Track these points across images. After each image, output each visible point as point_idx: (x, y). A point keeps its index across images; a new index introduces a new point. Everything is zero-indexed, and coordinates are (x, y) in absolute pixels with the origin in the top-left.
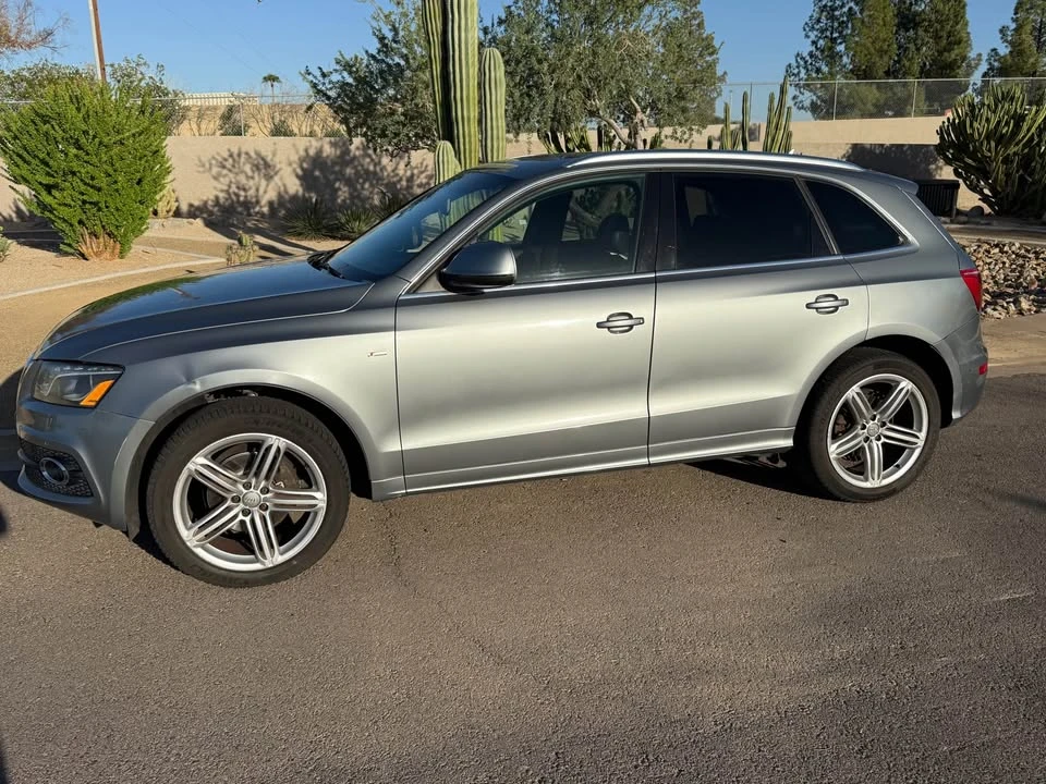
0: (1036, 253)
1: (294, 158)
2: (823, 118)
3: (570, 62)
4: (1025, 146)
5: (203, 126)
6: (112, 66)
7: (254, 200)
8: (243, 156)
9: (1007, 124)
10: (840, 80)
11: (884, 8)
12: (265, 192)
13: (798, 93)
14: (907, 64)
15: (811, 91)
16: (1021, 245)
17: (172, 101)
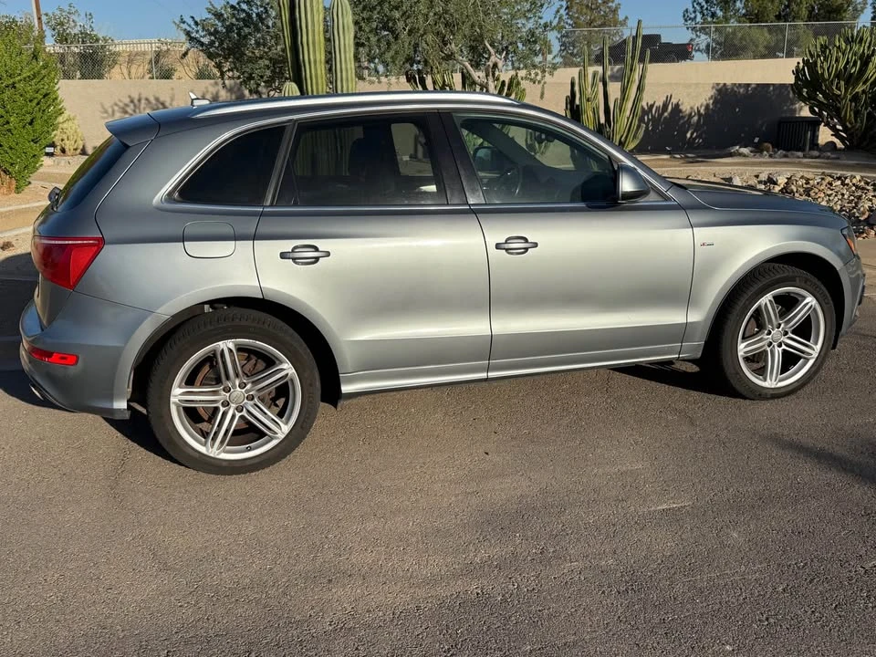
3: (422, 8)
4: (872, 85)
5: (133, 71)
6: (46, 15)
8: (143, 101)
9: (855, 65)
10: (733, 23)
13: (694, 36)
14: (795, 8)
15: (706, 34)
16: (862, 177)
17: (103, 47)
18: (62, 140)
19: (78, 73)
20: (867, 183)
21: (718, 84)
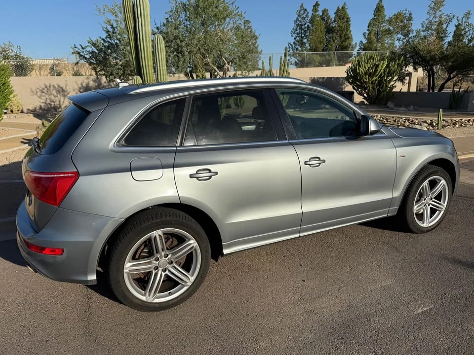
0: (386, 119)
1: (77, 87)
2: (300, 68)
3: (195, 42)
4: (379, 77)
5: (42, 73)
7: (58, 106)
8: (52, 87)
9: (372, 68)
10: (305, 52)
11: (321, 25)
12: (63, 102)
13: (290, 58)
14: (330, 47)
15: (295, 57)
16: (381, 116)
17: (27, 61)
18: (11, 106)
19: (14, 74)
20: (383, 118)
21: (311, 78)
